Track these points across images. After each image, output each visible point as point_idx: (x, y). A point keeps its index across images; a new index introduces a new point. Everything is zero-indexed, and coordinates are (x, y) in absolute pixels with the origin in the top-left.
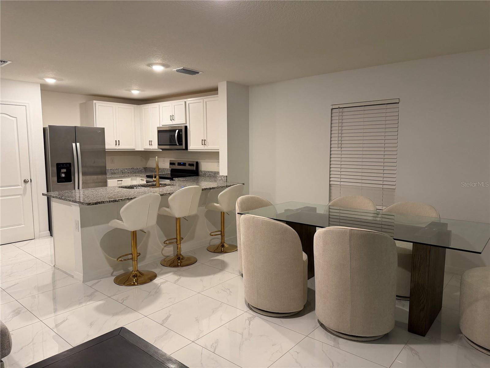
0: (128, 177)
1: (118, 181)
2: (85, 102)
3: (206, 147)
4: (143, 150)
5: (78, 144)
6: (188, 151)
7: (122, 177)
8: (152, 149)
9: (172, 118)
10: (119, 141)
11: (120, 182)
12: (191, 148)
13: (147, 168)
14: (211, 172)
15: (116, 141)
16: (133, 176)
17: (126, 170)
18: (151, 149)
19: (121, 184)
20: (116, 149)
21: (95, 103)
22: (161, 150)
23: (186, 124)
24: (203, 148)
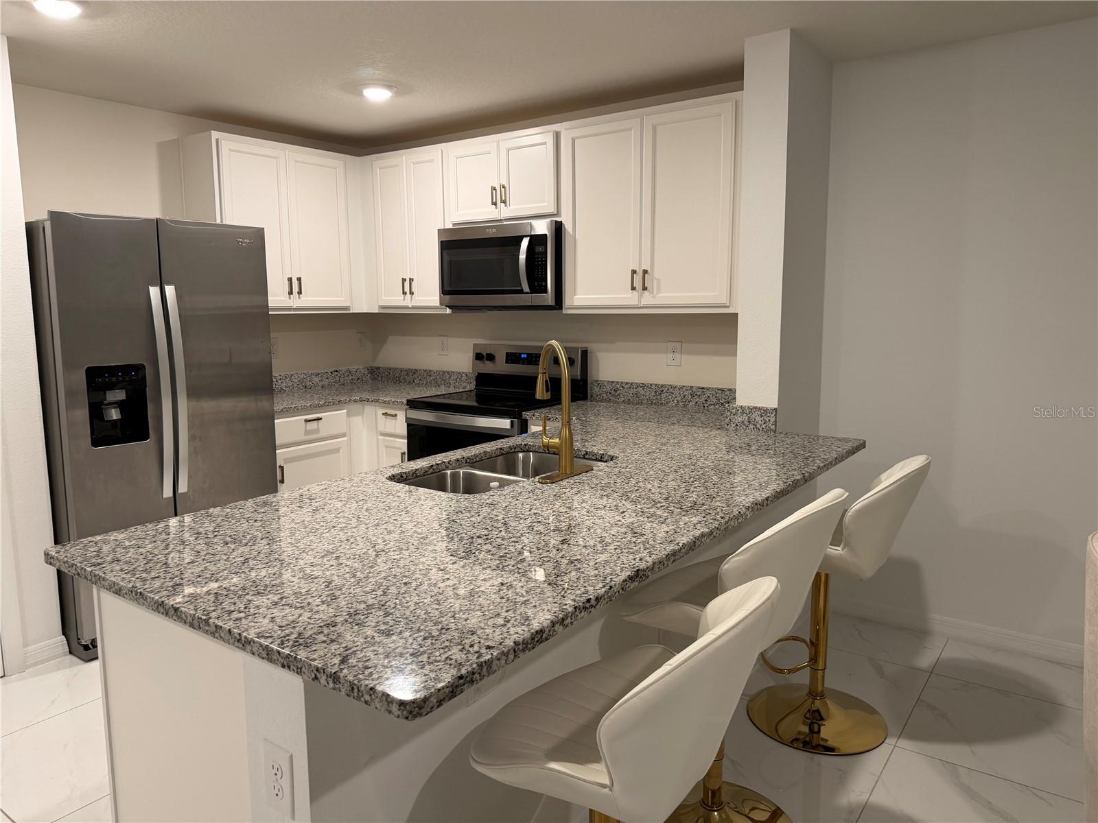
0: (337, 405)
1: (307, 421)
2: (176, 138)
3: (647, 299)
4: (376, 311)
5: (170, 290)
6: (564, 311)
7: (318, 406)
8: (414, 308)
9: (499, 196)
10: (299, 279)
11: (313, 425)
12: (576, 303)
13: (378, 368)
14: (643, 386)
15: (290, 280)
16: (355, 401)
17: (316, 379)
18: (407, 308)
19: (317, 431)
20: (290, 309)
21: (217, 140)
22: (448, 311)
23: (558, 214)
24: (635, 302)
